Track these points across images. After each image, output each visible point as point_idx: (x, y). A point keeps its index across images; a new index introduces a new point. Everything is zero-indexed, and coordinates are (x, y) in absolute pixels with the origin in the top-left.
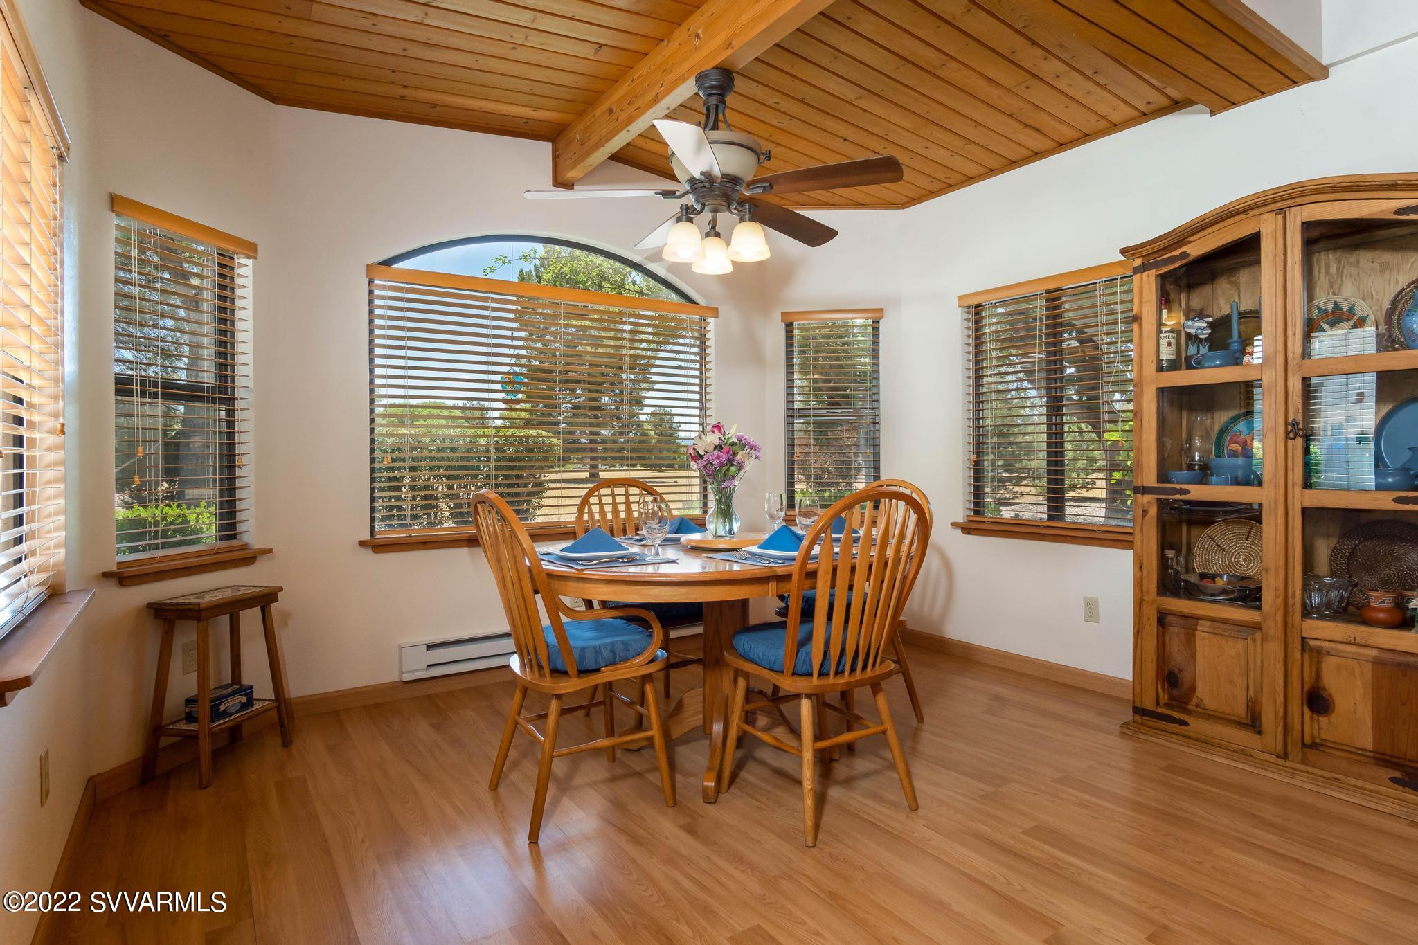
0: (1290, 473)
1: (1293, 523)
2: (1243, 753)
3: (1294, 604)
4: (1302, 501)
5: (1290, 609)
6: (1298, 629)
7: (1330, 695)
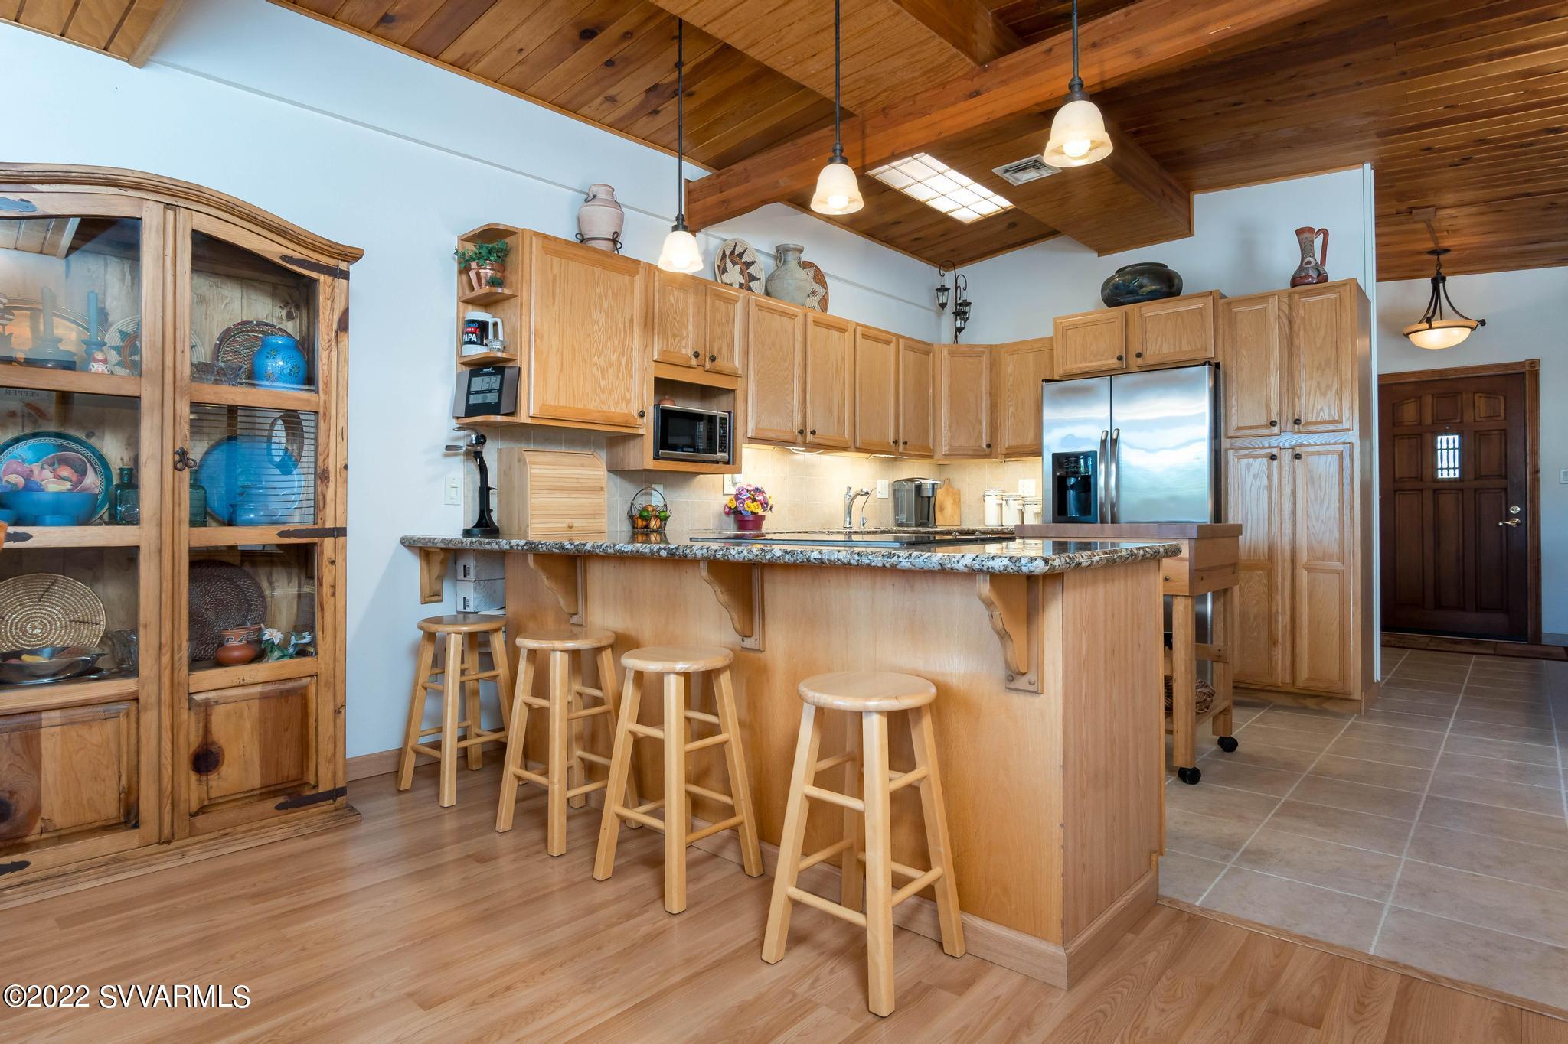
0: (177, 509)
1: (180, 566)
2: (116, 860)
3: (181, 658)
4: (189, 541)
5: (176, 665)
6: (186, 685)
7: (220, 747)
